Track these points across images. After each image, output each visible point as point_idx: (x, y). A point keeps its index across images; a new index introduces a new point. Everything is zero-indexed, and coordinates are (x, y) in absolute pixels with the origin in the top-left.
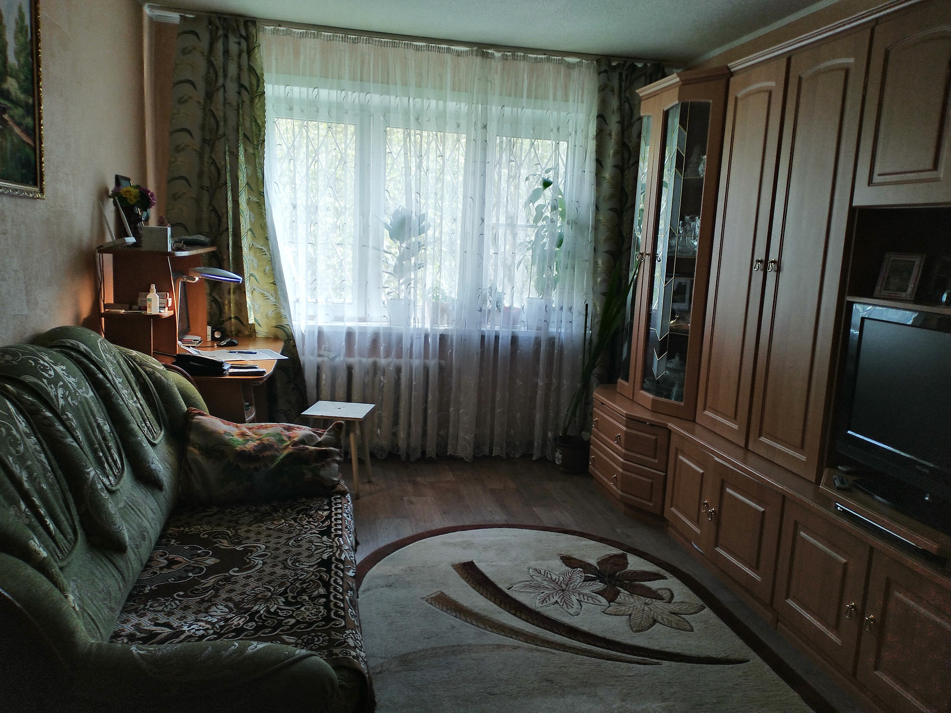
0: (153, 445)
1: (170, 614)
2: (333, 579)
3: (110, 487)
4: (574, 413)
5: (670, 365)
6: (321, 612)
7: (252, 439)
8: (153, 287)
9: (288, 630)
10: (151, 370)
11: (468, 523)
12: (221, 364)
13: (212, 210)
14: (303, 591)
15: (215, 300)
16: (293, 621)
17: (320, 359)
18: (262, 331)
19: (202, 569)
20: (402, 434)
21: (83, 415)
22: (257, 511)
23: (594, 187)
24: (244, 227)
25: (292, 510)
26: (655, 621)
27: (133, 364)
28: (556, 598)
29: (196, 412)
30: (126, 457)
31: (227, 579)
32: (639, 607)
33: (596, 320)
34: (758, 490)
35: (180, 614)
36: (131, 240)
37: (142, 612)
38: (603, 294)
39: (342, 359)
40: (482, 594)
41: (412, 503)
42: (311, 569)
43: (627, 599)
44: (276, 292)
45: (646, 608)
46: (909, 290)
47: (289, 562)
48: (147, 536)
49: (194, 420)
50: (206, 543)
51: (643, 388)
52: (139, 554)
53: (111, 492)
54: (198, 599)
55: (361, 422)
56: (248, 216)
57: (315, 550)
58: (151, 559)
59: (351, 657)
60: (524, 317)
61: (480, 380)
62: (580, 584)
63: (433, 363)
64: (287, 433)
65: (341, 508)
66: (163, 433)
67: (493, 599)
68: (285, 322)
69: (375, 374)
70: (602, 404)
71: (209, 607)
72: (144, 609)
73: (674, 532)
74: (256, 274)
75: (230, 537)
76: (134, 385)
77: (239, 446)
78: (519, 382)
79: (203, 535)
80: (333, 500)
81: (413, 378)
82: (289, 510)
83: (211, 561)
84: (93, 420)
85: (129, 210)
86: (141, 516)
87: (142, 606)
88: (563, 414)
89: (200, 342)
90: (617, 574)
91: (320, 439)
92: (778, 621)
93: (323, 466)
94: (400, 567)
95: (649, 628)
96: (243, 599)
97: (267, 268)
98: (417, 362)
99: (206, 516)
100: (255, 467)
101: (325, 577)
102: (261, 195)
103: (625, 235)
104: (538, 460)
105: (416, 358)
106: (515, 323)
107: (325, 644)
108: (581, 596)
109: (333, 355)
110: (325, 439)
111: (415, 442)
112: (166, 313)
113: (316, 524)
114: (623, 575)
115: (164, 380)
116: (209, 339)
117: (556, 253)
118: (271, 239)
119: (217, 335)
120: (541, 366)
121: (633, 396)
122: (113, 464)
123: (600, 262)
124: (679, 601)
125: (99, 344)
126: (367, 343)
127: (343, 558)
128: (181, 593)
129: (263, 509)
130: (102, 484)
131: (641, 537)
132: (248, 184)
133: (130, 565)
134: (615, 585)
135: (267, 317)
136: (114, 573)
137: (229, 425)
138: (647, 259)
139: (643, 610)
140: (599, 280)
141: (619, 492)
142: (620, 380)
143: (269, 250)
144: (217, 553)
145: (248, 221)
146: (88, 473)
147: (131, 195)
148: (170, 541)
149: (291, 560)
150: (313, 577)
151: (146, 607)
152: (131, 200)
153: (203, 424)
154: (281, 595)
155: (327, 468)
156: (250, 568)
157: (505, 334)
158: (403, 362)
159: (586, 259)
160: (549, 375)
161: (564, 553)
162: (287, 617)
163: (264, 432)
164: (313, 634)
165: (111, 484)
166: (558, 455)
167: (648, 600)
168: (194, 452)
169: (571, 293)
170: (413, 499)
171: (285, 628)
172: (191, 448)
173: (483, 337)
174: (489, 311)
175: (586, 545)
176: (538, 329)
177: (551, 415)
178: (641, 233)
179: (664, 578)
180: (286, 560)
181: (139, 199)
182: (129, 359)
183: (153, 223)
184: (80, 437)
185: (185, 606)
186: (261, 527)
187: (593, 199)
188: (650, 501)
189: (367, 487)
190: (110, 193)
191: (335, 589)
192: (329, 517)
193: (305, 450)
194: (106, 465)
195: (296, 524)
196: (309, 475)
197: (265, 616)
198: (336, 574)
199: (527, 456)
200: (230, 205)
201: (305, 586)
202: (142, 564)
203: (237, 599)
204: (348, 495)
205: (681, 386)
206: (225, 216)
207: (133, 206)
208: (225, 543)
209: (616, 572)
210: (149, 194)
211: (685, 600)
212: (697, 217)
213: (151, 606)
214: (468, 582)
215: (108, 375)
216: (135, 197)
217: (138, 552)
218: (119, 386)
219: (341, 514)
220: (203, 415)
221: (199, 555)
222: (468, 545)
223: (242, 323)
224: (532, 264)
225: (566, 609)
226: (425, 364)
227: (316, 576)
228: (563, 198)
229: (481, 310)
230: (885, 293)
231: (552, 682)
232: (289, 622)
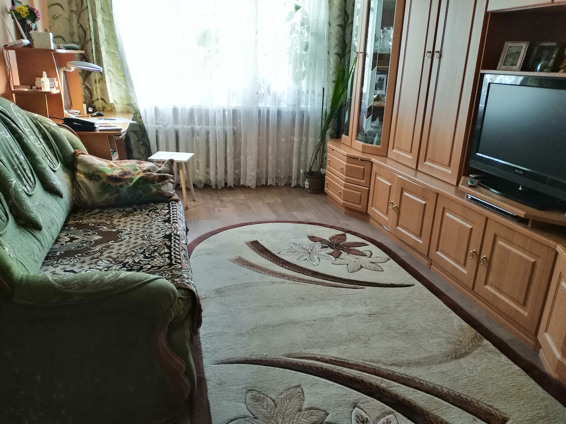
0: (54, 171)
1: (74, 265)
2: (173, 244)
3: (27, 192)
4: (316, 158)
5: (373, 125)
6: (166, 261)
7: (117, 169)
8: (44, 73)
9: (147, 271)
10: (48, 126)
11: (253, 221)
12: (93, 124)
13: (79, 27)
14: (155, 251)
15: (87, 87)
16: (149, 266)
17: (157, 126)
18: (118, 107)
19: (91, 242)
20: (212, 173)
21: (5, 147)
22: (123, 211)
23: (328, 10)
24: (102, 38)
25: (146, 210)
26: (362, 267)
27: (36, 122)
28: (305, 257)
29: (79, 152)
30: (37, 176)
31: (108, 247)
32: (352, 260)
33: (329, 99)
34: (424, 192)
35: (79, 265)
36: (26, 42)
37: (56, 265)
38: (334, 82)
39: (171, 125)
40: (263, 257)
41: (220, 211)
42: (159, 240)
43: (346, 256)
44: (125, 81)
45: (357, 260)
46: (518, 64)
47: (146, 237)
48: (55, 223)
49: (79, 157)
50: (92, 228)
51: (357, 139)
52: (51, 232)
53: (29, 196)
54: (90, 257)
55: (186, 163)
56: (104, 31)
57: (161, 230)
58: (59, 237)
59: (186, 283)
60: (285, 98)
61: (259, 138)
62: (319, 250)
63: (229, 128)
64: (139, 165)
65: (176, 209)
66: (60, 164)
67: (269, 259)
68: (133, 102)
69: (193, 135)
70: (333, 150)
71: (98, 261)
72: (57, 263)
73: (373, 221)
74: (112, 70)
75: (108, 225)
76: (38, 134)
77: (109, 172)
78: (283, 140)
79: (91, 224)
80: (170, 204)
81: (217, 137)
82: (144, 210)
83: (97, 237)
84: (12, 152)
85: (23, 22)
86: (50, 211)
87: (55, 262)
88: (309, 159)
89: (80, 114)
90: (340, 244)
91: (160, 169)
92: (431, 264)
93: (163, 184)
94: (215, 245)
95: (358, 270)
96: (118, 256)
97: (119, 65)
98: (219, 128)
99: (92, 214)
100: (120, 185)
101: (168, 243)
102: (111, 15)
103: (347, 43)
104: (294, 187)
105: (218, 125)
106: (279, 102)
107: (170, 277)
108: (320, 255)
109: (165, 123)
110: (163, 169)
111: (221, 177)
112: (55, 91)
113: (161, 217)
114: (344, 244)
115: (57, 132)
116: (85, 112)
117: (304, 55)
118: (120, 45)
119: (90, 110)
120: (296, 129)
121: (351, 145)
122: (28, 179)
123: (332, 61)
124: (375, 256)
125: (12, 107)
126: (187, 115)
127: (178, 233)
128: (80, 255)
129: (127, 210)
130: (21, 189)
131: (354, 225)
132: (102, 8)
133: (45, 238)
134: (339, 250)
135: (121, 98)
136: (36, 242)
137: (102, 160)
138: (361, 55)
139: (355, 261)
140: (331, 72)
141: (342, 201)
142: (343, 136)
143: (119, 53)
144: (100, 233)
145: (104, 34)
146: (12, 181)
147: (22, 11)
148: (71, 228)
149: (146, 236)
150: (161, 243)
151: (58, 263)
152: (23, 15)
153: (84, 159)
154: (142, 253)
155: (165, 186)
156: (122, 240)
157: (273, 109)
158: (210, 128)
159: (323, 59)
160: (301, 135)
161: (310, 235)
162: (145, 265)
163: (124, 164)
164: (162, 272)
165: (28, 191)
166: (307, 183)
167: (358, 256)
168: (81, 177)
169: (313, 82)
170: (220, 209)
171: (145, 270)
172: (78, 174)
173: (259, 111)
174: (263, 95)
175: (323, 230)
176: (294, 105)
177: (302, 159)
178: (357, 42)
179: (367, 245)
180: (144, 236)
181: (29, 14)
182: (33, 119)
183: (40, 30)
184: (4, 160)
185: (83, 261)
186: (127, 219)
187: (327, 19)
188: (360, 205)
189: (193, 203)
190: (9, 10)
191: (174, 249)
192: (169, 213)
193: (150, 175)
194: (24, 179)
195: (149, 217)
196: (154, 190)
197: (132, 264)
198: (174, 242)
199: (288, 185)
200: (91, 23)
201: (156, 248)
202: (53, 239)
203: (115, 257)
204: (180, 202)
205: (380, 136)
206: (88, 30)
207: (25, 19)
208: (105, 228)
209: (340, 243)
210: (35, 11)
211: (379, 256)
212: (392, 28)
213: (61, 262)
214: (255, 251)
215: (19, 126)
216: (26, 13)
217: (50, 231)
218: (28, 133)
219: (176, 212)
220: (84, 154)
221: (89, 235)
222: (254, 232)
223: (106, 102)
224: (290, 63)
225: (312, 263)
226: (224, 129)
227: (163, 243)
228: (308, 18)
229: (257, 93)
230: (503, 67)
231: (303, 299)
232: (147, 267)
